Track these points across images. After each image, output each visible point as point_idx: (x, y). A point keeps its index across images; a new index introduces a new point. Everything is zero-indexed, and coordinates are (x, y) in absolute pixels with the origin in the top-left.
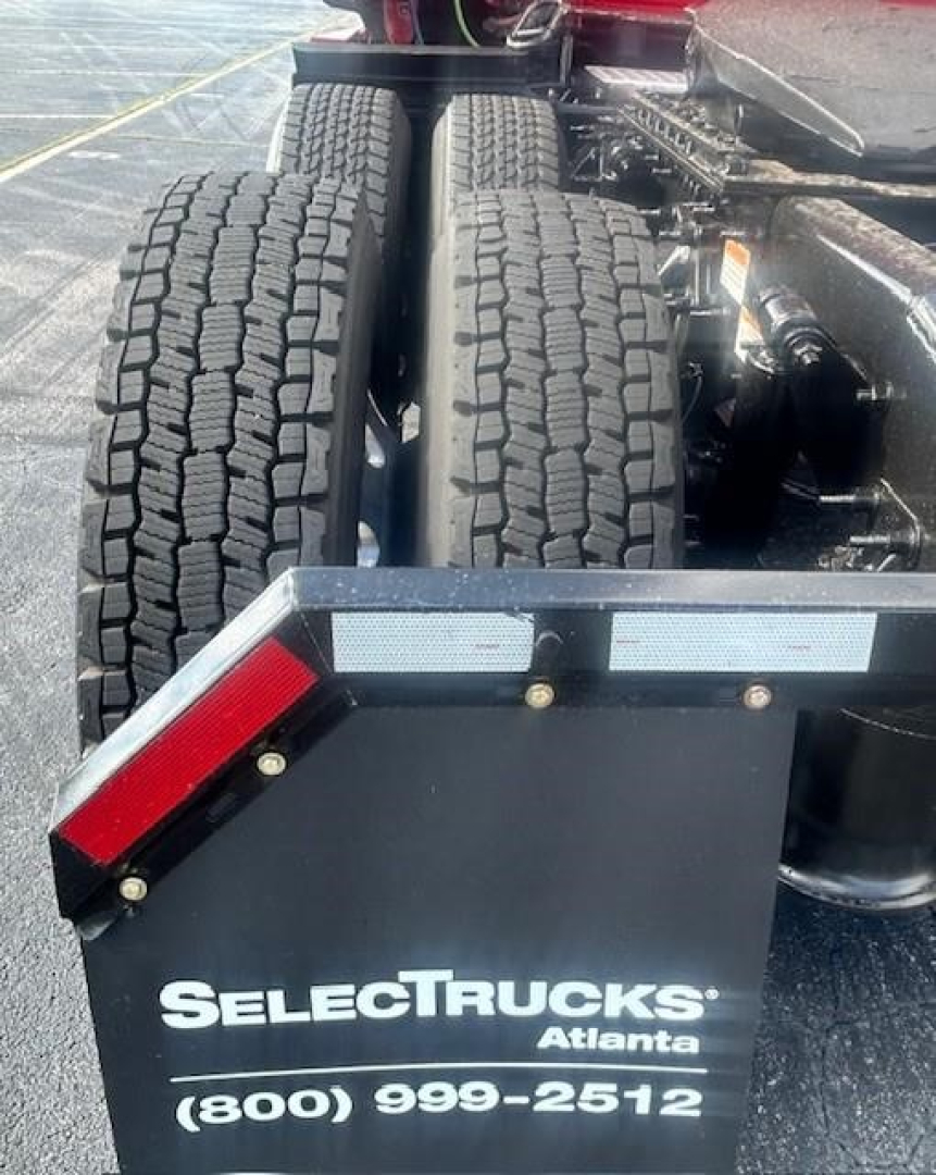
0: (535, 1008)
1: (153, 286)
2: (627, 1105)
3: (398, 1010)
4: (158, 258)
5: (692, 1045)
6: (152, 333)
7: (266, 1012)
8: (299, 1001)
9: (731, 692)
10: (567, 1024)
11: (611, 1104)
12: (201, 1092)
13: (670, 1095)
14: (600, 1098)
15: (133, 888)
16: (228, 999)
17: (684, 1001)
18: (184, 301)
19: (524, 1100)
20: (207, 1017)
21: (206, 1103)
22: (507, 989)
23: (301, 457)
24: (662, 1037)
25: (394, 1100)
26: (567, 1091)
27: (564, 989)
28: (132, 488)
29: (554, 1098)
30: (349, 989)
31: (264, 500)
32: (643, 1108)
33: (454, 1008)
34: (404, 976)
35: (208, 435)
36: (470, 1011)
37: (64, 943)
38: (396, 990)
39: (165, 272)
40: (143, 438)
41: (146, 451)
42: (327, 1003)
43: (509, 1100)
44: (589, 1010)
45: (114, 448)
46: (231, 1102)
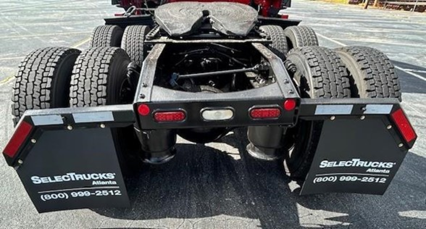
0: (89, 178)
1: (23, 68)
2: (110, 193)
3: (69, 180)
4: (24, 64)
5: (115, 183)
6: (21, 76)
7: (48, 180)
8: (53, 179)
9: (98, 125)
10: (96, 180)
11: (107, 194)
12: (44, 194)
13: (115, 191)
14: (105, 193)
15: (20, 162)
16: (42, 179)
17: (111, 176)
18: (27, 71)
19: (94, 194)
20: (40, 182)
21: (45, 196)
22: (84, 175)
23: (45, 95)
24: (110, 182)
25: (74, 195)
26: (100, 192)
27: (93, 175)
28: (18, 101)
29: (99, 193)
30: (60, 176)
31: (39, 102)
32: (112, 194)
33: (77, 179)
34: (68, 174)
35: (30, 92)
36: (80, 179)
37: (12, 171)
38: (67, 176)
39: (25, 66)
40: (19, 93)
41: (20, 95)
42: (57, 179)
43: (92, 194)
44: (97, 178)
45: (15, 95)
46: (49, 196)
